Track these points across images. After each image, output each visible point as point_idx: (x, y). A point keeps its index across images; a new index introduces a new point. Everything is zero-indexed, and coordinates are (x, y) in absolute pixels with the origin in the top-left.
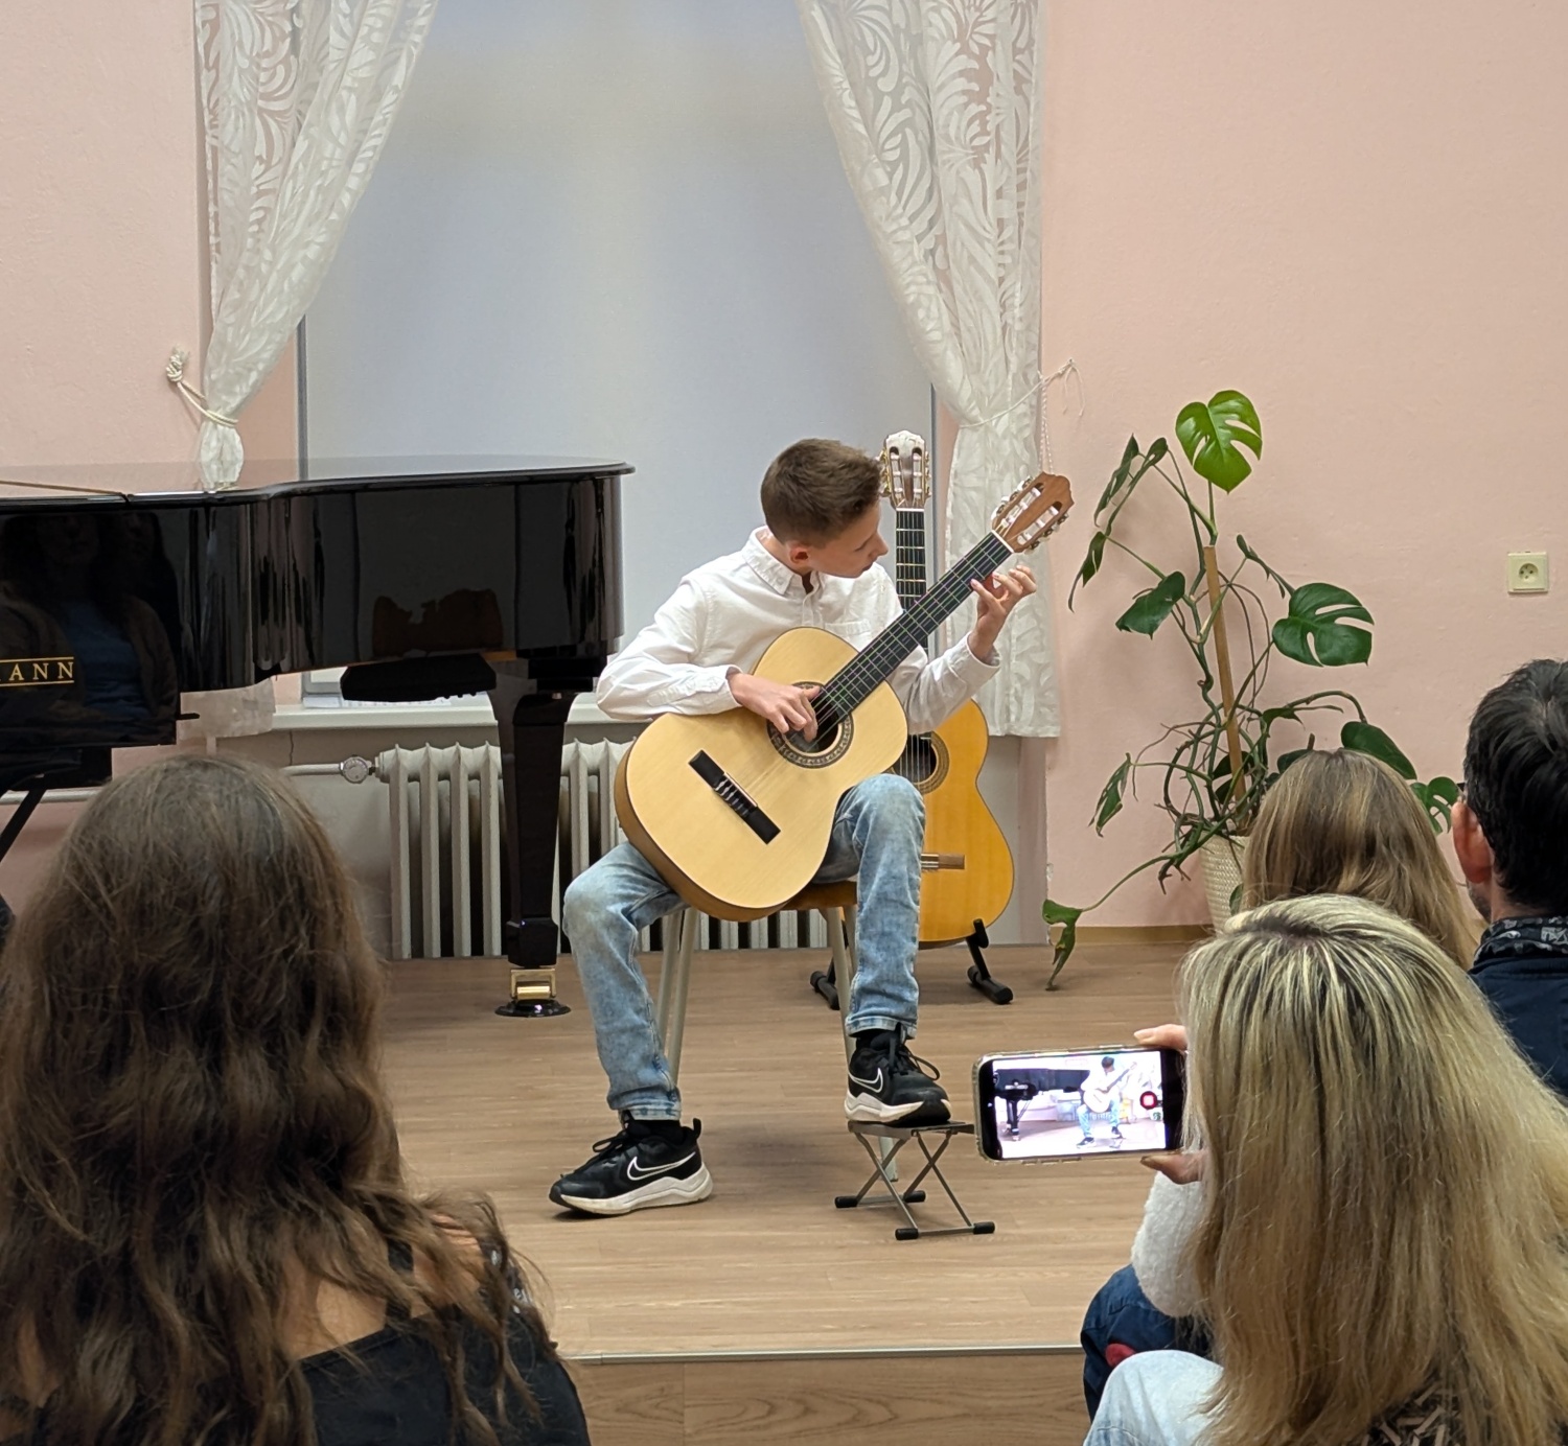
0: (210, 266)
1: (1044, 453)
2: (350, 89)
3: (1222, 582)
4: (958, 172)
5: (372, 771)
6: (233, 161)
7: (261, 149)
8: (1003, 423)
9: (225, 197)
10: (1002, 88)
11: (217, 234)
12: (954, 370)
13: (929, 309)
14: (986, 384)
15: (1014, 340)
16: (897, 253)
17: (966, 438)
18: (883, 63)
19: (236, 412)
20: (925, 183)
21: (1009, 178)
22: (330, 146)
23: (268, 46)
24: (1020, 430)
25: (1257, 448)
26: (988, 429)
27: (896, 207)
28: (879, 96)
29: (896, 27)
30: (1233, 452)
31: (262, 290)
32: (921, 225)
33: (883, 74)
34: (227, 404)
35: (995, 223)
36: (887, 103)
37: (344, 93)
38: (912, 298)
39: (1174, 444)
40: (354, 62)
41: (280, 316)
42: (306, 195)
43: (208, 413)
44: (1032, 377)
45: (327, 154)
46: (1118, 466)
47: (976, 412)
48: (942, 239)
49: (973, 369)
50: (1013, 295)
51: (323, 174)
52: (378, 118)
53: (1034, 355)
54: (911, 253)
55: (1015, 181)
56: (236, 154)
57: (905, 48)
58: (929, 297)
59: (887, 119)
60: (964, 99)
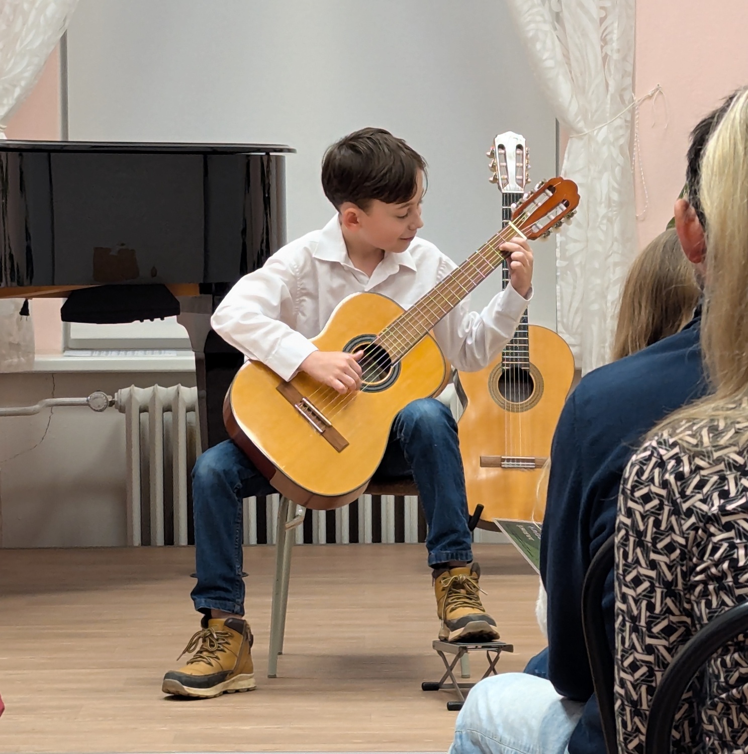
1: (635, 158)
5: (112, 403)
8: (603, 133)
12: (564, 90)
13: (545, 42)
14: (590, 102)
17: (574, 146)
19: (4, 120)
26: (590, 138)
38: (531, 34)
47: (581, 124)
49: (580, 90)
50: (612, 32)
53: (629, 80)
58: (545, 33)
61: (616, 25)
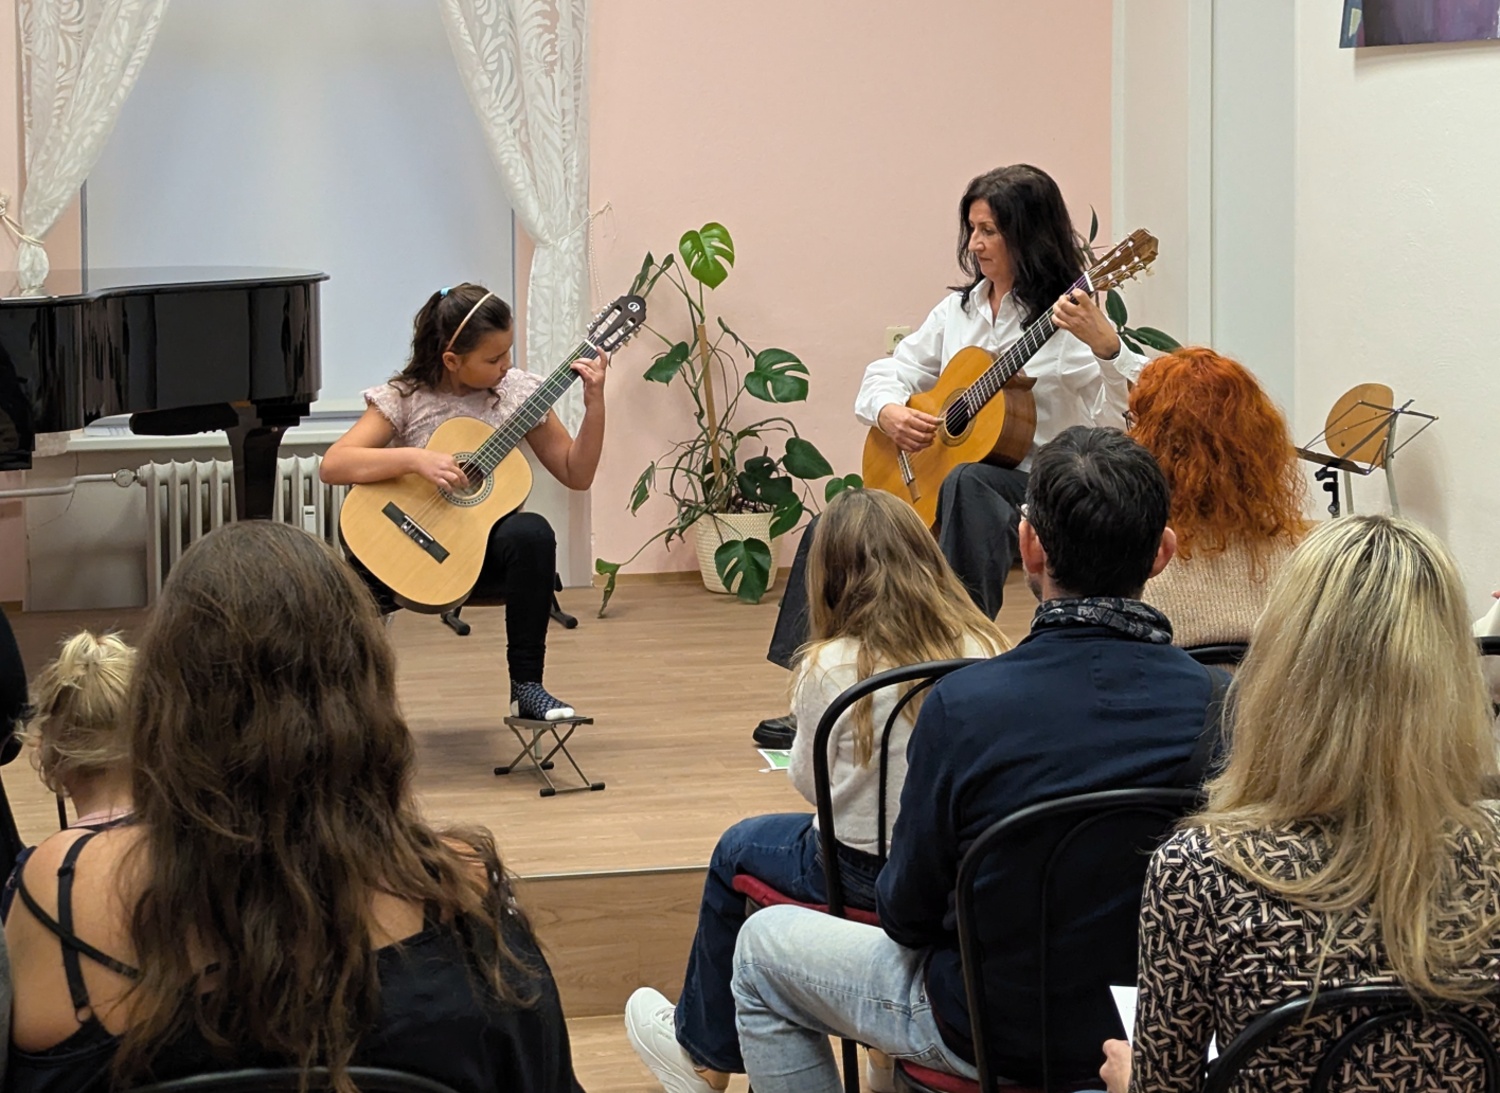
0: (24, 137)
1: (590, 263)
2: (124, 18)
3: (709, 347)
4: (536, 78)
5: (135, 478)
6: (42, 65)
7: (62, 58)
9: (36, 91)
10: (564, 25)
11: (30, 115)
12: (532, 208)
15: (572, 189)
16: (496, 132)
19: (43, 237)
20: (514, 85)
21: (569, 81)
22: (110, 56)
24: (576, 248)
25: (731, 260)
27: (495, 101)
28: (484, 27)
30: (716, 262)
31: (62, 153)
32: (510, 114)
33: (487, 12)
34: (36, 231)
35: (560, 111)
36: (489, 32)
37: (121, 21)
38: (504, 162)
39: (679, 259)
41: (75, 171)
42: (93, 89)
43: (24, 237)
44: (583, 212)
45: (109, 62)
46: (639, 272)
48: (525, 123)
50: (572, 160)
51: (106, 75)
52: (144, 38)
54: (505, 131)
55: (574, 84)
56: (44, 62)
58: (516, 160)
59: (489, 43)
60: (541, 30)
61: (575, 154)
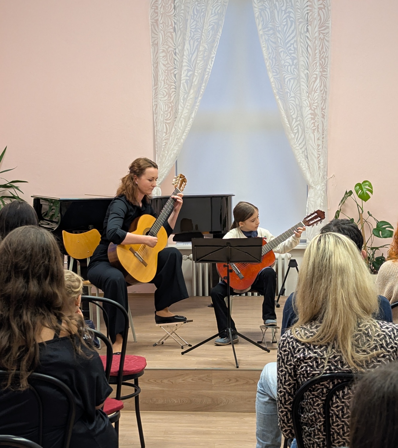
0: (156, 155)
1: (328, 194)
2: (183, 118)
3: (364, 220)
4: (309, 134)
5: (188, 258)
6: (160, 133)
7: (165, 130)
8: (319, 187)
9: (158, 140)
10: (319, 117)
12: (308, 176)
13: (303, 163)
14: (315, 179)
15: (321, 169)
16: (296, 152)
17: (311, 191)
18: (294, 112)
19: (160, 184)
20: (303, 137)
21: (320, 135)
22: (179, 130)
23: (167, 109)
24: (322, 189)
25: (372, 193)
26: (315, 189)
27: (296, 142)
28: (293, 119)
29: (297, 104)
30: (367, 193)
31: (165, 159)
32: (301, 146)
33: (294, 114)
35: (317, 145)
36: (294, 120)
37: (182, 119)
38: (299, 161)
39: (354, 192)
40: (184, 113)
41: (169, 165)
42: (174, 139)
44: (325, 177)
46: (343, 197)
47: (313, 185)
48: (306, 149)
49: (312, 176)
50: (321, 161)
51: (178, 135)
52: (189, 124)
53: (326, 173)
54: (299, 152)
55: (322, 136)
56: (160, 131)
57: (299, 109)
58: (303, 161)
59: (294, 123)
60: (311, 119)
61: (322, 159)
